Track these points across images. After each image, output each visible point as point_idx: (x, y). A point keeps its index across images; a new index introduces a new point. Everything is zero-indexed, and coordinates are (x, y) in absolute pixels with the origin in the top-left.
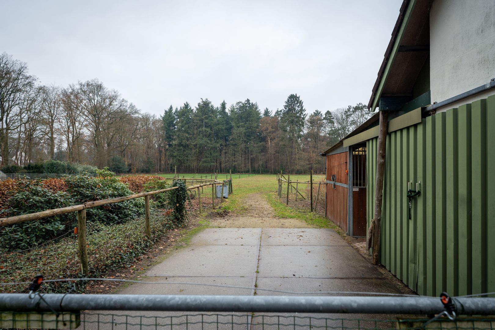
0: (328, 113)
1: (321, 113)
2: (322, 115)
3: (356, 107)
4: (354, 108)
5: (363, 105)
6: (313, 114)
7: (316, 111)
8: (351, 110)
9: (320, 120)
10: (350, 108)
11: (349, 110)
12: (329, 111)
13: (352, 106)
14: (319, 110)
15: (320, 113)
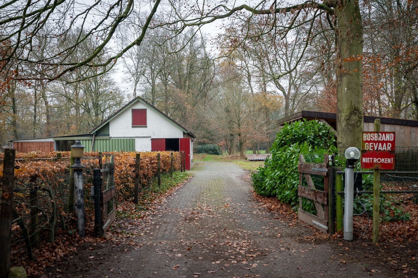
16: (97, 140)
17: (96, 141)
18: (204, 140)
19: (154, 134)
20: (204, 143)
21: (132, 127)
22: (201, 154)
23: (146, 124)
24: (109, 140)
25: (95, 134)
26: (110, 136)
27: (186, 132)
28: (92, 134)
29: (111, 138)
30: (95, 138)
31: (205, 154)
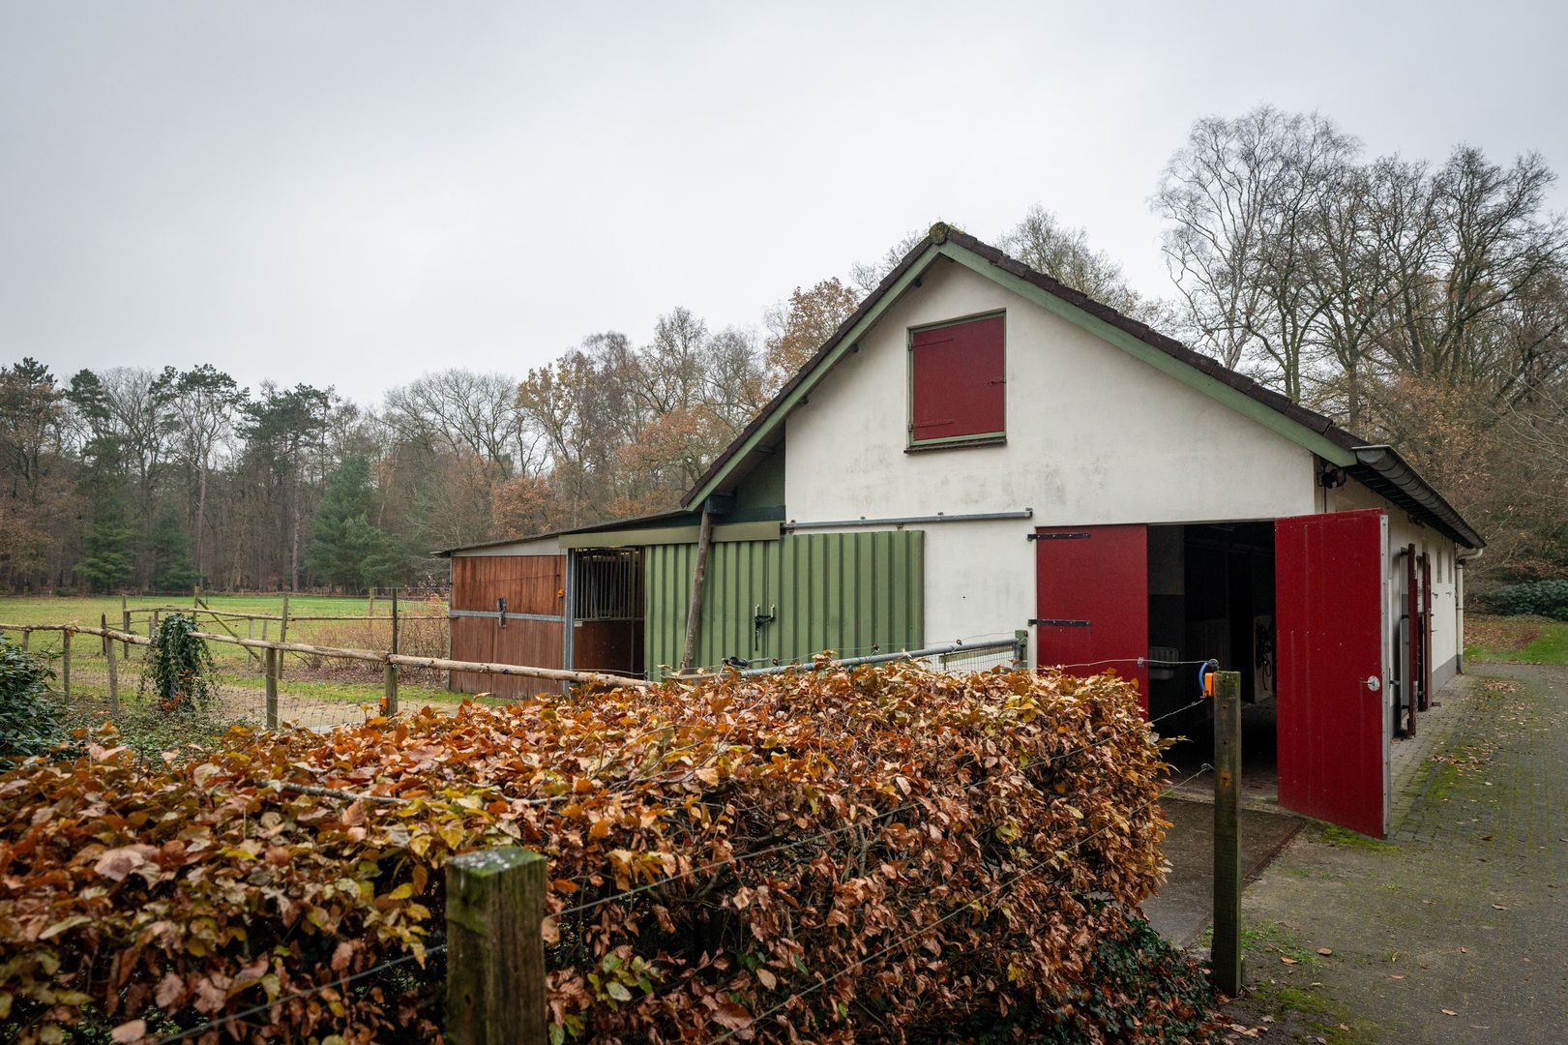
0: (85, 378)
1: (48, 372)
2: (54, 379)
3: (193, 374)
4: (184, 376)
5: (218, 372)
6: (11, 369)
7: (25, 360)
8: (175, 382)
9: (48, 398)
10: (171, 376)
11: (165, 380)
12: (90, 370)
13: (180, 370)
14: (41, 360)
15: (44, 372)
16: (725, 544)
17: (719, 549)
18: (1531, 563)
19: (1059, 494)
20: (1531, 576)
21: (911, 451)
22: (1515, 618)
23: (1000, 425)
24: (781, 542)
25: (708, 508)
26: (788, 521)
27: (1339, 458)
28: (692, 508)
29: (792, 529)
30: (711, 532)
31: (1537, 618)
